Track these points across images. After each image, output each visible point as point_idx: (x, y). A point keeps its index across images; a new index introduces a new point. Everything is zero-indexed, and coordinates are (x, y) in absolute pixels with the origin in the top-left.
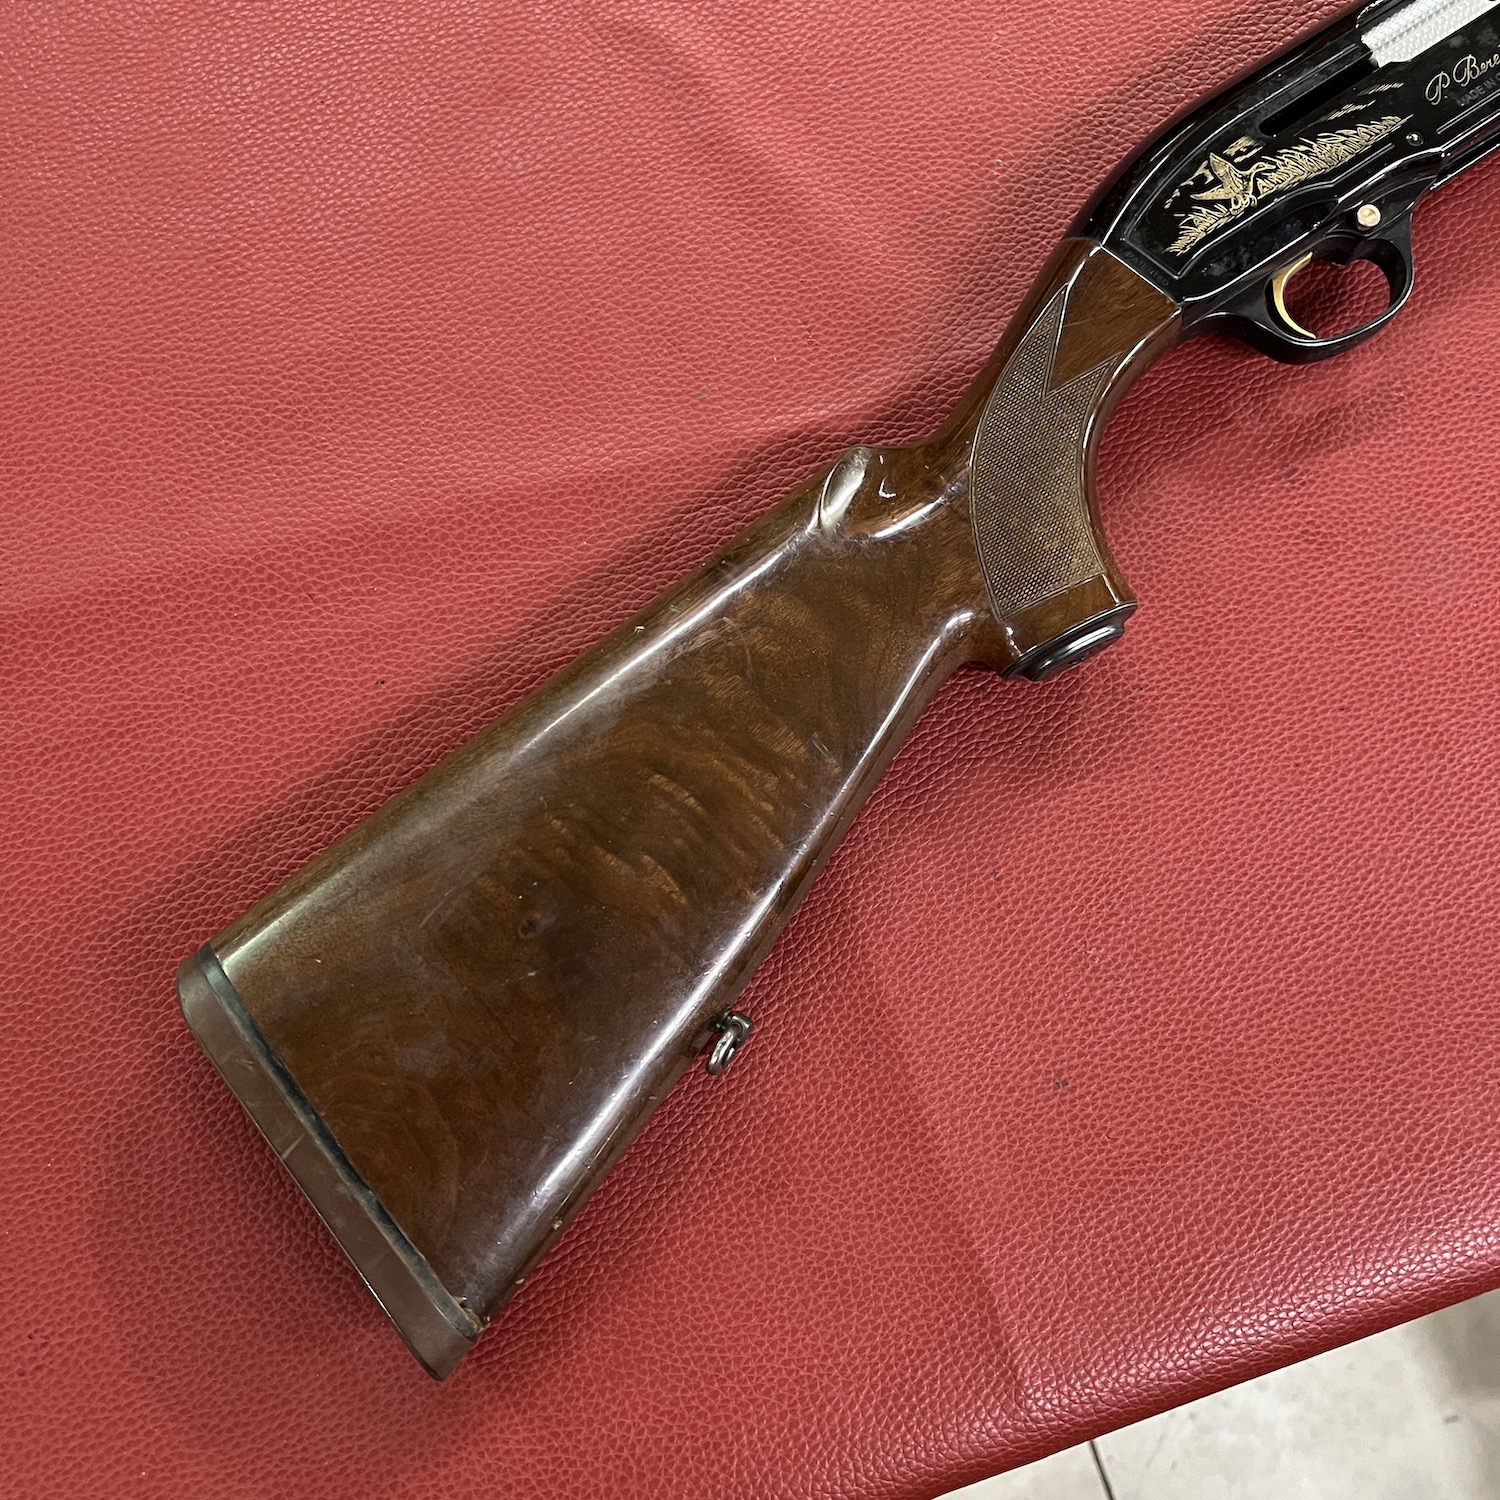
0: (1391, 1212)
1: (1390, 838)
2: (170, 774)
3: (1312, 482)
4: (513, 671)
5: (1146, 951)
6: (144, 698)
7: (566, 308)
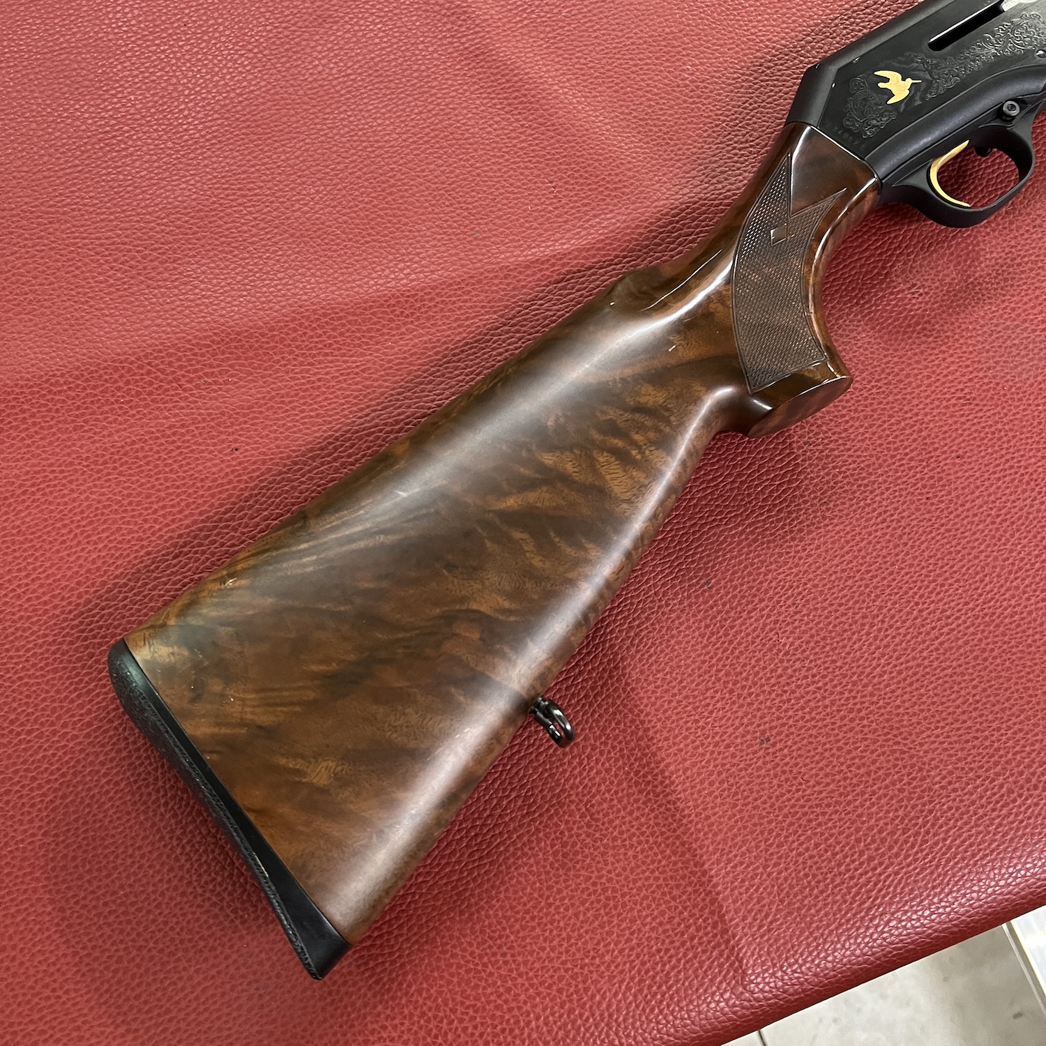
0: (1018, 829)
1: (999, 551)
2: (72, 522)
3: (927, 293)
4: (337, 439)
5: (824, 638)
6: (51, 465)
7: (371, 172)
